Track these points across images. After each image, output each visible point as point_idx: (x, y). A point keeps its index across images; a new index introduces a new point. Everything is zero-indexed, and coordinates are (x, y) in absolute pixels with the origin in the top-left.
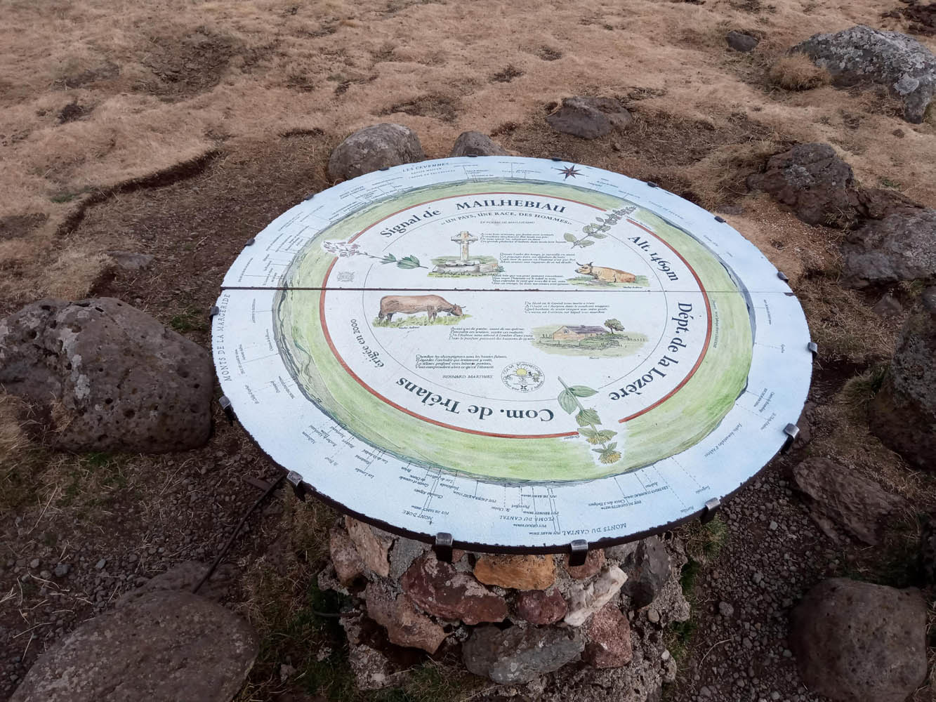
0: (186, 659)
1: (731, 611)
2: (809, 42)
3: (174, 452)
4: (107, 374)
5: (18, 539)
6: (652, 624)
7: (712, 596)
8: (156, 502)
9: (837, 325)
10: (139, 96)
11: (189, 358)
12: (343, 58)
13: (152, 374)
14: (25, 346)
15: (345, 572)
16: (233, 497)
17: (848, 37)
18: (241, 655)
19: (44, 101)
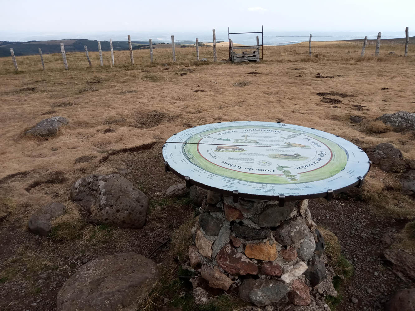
0: (134, 271)
1: (357, 301)
2: (382, 117)
3: (131, 228)
4: (113, 197)
5: (71, 250)
6: (320, 294)
7: (348, 295)
8: (122, 244)
9: (401, 207)
10: (131, 128)
11: (141, 197)
12: (203, 120)
13: (128, 199)
14: (86, 187)
15: (193, 261)
16: (151, 245)
17: (398, 115)
18: (154, 273)
19: (99, 127)
